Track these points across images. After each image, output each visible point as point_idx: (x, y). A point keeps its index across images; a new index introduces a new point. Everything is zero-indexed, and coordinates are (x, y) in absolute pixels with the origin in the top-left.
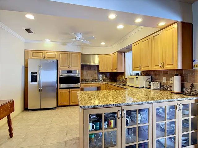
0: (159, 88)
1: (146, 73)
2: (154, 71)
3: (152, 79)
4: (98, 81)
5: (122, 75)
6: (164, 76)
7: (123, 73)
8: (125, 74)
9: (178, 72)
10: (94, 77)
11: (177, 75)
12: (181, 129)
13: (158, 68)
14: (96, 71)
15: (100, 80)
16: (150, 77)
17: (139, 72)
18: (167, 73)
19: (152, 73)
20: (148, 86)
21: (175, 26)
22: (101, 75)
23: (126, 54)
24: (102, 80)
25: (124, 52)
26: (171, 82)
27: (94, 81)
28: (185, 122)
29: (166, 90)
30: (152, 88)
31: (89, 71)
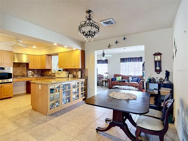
0: (73, 77)
1: (66, 70)
2: (70, 69)
3: (69, 73)
4: (27, 77)
5: (49, 71)
6: (75, 71)
7: (49, 70)
8: (51, 70)
9: (80, 70)
10: (24, 73)
11: (80, 71)
12: (81, 92)
13: (73, 68)
14: (25, 68)
15: (30, 75)
16: (68, 72)
17: (61, 69)
18: (76, 70)
19: (69, 70)
20: (67, 77)
21: (79, 50)
22: (31, 72)
23: (52, 57)
24: (31, 75)
25: (51, 55)
26: (78, 74)
27: (23, 76)
28: (82, 88)
29: (76, 78)
30: (70, 77)
31: (18, 68)
